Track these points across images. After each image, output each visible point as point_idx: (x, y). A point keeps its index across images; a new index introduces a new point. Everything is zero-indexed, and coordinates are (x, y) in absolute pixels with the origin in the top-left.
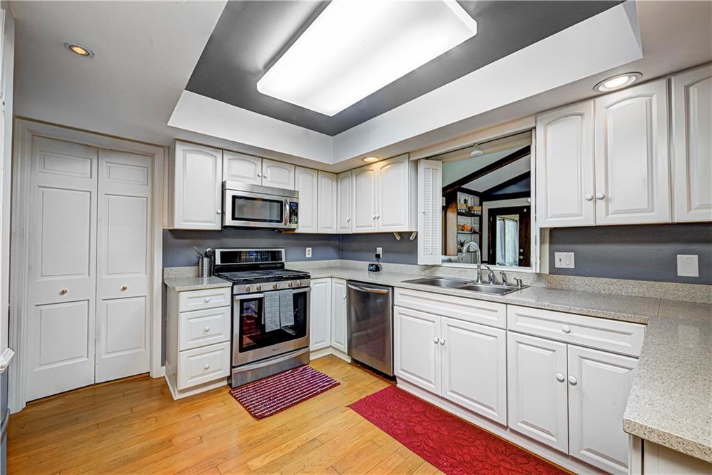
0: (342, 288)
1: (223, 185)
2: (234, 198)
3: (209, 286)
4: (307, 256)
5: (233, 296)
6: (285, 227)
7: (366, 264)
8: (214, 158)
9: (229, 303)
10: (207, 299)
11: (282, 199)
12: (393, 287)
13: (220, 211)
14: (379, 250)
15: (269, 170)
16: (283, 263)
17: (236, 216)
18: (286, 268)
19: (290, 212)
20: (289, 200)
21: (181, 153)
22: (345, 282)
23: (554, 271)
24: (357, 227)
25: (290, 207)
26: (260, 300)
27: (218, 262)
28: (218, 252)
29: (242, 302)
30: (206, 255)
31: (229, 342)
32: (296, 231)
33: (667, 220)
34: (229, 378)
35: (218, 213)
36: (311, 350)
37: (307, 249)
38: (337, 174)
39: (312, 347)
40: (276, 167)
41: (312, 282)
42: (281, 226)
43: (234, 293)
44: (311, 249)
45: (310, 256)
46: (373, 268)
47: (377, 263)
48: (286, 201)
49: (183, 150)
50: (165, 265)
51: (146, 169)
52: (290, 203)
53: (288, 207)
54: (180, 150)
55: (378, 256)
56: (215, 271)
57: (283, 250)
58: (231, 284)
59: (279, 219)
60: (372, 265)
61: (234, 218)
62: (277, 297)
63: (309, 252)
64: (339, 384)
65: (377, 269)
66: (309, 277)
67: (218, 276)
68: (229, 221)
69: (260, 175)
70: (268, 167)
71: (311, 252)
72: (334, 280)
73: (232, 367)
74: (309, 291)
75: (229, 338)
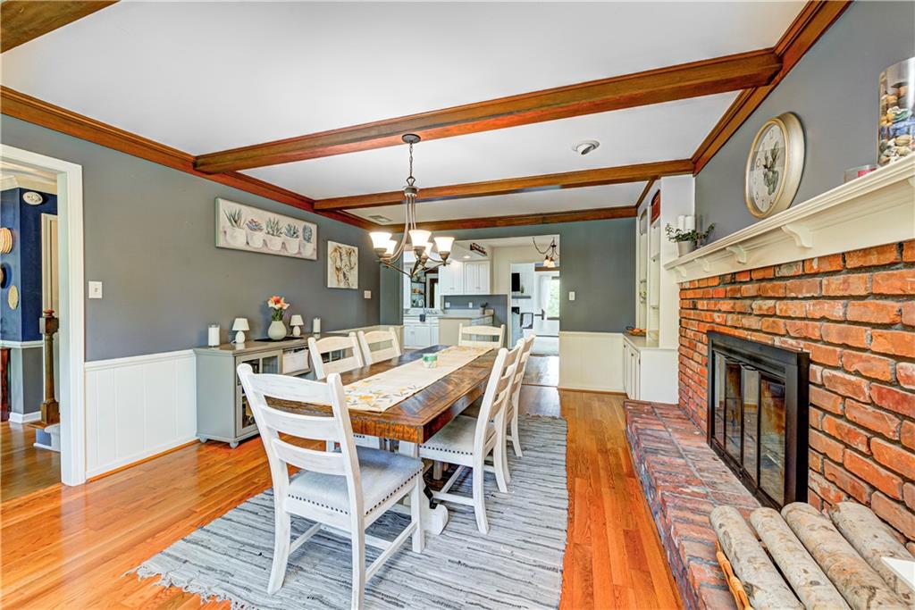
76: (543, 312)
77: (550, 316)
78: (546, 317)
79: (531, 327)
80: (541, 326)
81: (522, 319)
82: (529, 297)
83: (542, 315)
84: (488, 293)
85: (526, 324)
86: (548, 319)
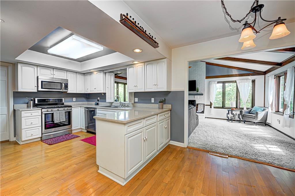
0: (83, 110)
1: (38, 77)
2: (42, 82)
3: (33, 109)
4: (74, 101)
5: (42, 112)
6: (63, 91)
7: (94, 103)
8: (34, 69)
9: (41, 115)
10: (32, 113)
11: (62, 82)
12: (96, 108)
13: (36, 86)
14: (99, 98)
15: (56, 72)
16: (63, 103)
17: (43, 87)
18: (64, 104)
19: (65, 86)
20: (64, 82)
21: (20, 67)
22: (84, 108)
23: (135, 102)
24: (90, 91)
25: (65, 84)
26: (53, 114)
27: (36, 102)
28: (36, 99)
29: (45, 114)
30: (31, 100)
31: (41, 127)
32: (68, 92)
33: (144, 91)
34: (41, 137)
35: (35, 86)
36: (73, 129)
37: (74, 98)
38: (84, 74)
39: (73, 128)
40: (59, 71)
41: (72, 108)
42: (61, 90)
43: (42, 111)
44: (75, 98)
45: (75, 100)
46: (96, 104)
47: (98, 102)
48: (63, 83)
49: (21, 66)
50: (14, 103)
51: (5, 71)
52: (65, 83)
53: (63, 85)
54: (19, 66)
55: (98, 100)
56: (35, 105)
57: (63, 99)
58: (41, 109)
59: (60, 88)
60: (96, 103)
61: (42, 88)
62: (59, 113)
63: (74, 99)
64: (80, 136)
65: (98, 104)
66: (71, 107)
67: (37, 107)
68: (40, 89)
69: (53, 74)
70: (56, 71)
71: (75, 99)
72: (81, 108)
73: (42, 134)
74: (72, 111)
75: (41, 125)
76: (211, 103)
77: (215, 106)
78: (213, 106)
79: (203, 112)
80: (210, 112)
81: (197, 108)
82: (202, 94)
83: (211, 105)
84: (165, 90)
85: (200, 110)
86: (214, 108)
